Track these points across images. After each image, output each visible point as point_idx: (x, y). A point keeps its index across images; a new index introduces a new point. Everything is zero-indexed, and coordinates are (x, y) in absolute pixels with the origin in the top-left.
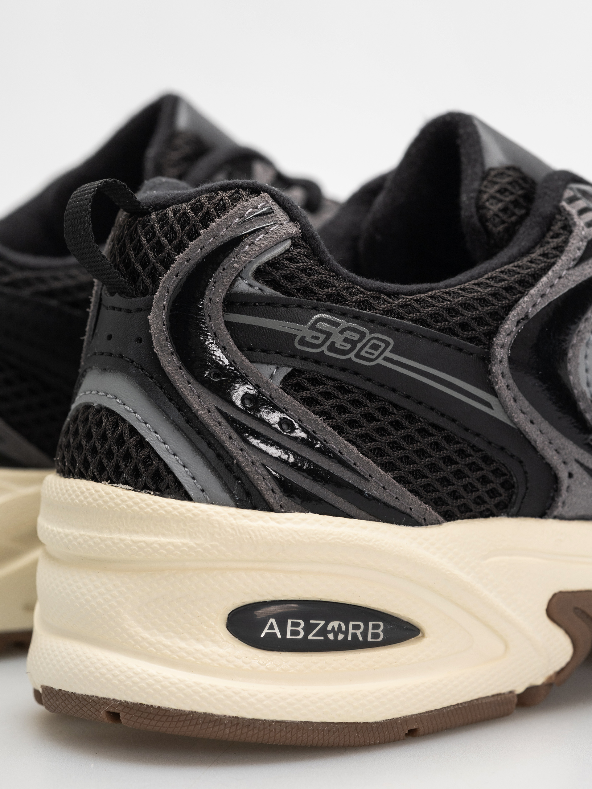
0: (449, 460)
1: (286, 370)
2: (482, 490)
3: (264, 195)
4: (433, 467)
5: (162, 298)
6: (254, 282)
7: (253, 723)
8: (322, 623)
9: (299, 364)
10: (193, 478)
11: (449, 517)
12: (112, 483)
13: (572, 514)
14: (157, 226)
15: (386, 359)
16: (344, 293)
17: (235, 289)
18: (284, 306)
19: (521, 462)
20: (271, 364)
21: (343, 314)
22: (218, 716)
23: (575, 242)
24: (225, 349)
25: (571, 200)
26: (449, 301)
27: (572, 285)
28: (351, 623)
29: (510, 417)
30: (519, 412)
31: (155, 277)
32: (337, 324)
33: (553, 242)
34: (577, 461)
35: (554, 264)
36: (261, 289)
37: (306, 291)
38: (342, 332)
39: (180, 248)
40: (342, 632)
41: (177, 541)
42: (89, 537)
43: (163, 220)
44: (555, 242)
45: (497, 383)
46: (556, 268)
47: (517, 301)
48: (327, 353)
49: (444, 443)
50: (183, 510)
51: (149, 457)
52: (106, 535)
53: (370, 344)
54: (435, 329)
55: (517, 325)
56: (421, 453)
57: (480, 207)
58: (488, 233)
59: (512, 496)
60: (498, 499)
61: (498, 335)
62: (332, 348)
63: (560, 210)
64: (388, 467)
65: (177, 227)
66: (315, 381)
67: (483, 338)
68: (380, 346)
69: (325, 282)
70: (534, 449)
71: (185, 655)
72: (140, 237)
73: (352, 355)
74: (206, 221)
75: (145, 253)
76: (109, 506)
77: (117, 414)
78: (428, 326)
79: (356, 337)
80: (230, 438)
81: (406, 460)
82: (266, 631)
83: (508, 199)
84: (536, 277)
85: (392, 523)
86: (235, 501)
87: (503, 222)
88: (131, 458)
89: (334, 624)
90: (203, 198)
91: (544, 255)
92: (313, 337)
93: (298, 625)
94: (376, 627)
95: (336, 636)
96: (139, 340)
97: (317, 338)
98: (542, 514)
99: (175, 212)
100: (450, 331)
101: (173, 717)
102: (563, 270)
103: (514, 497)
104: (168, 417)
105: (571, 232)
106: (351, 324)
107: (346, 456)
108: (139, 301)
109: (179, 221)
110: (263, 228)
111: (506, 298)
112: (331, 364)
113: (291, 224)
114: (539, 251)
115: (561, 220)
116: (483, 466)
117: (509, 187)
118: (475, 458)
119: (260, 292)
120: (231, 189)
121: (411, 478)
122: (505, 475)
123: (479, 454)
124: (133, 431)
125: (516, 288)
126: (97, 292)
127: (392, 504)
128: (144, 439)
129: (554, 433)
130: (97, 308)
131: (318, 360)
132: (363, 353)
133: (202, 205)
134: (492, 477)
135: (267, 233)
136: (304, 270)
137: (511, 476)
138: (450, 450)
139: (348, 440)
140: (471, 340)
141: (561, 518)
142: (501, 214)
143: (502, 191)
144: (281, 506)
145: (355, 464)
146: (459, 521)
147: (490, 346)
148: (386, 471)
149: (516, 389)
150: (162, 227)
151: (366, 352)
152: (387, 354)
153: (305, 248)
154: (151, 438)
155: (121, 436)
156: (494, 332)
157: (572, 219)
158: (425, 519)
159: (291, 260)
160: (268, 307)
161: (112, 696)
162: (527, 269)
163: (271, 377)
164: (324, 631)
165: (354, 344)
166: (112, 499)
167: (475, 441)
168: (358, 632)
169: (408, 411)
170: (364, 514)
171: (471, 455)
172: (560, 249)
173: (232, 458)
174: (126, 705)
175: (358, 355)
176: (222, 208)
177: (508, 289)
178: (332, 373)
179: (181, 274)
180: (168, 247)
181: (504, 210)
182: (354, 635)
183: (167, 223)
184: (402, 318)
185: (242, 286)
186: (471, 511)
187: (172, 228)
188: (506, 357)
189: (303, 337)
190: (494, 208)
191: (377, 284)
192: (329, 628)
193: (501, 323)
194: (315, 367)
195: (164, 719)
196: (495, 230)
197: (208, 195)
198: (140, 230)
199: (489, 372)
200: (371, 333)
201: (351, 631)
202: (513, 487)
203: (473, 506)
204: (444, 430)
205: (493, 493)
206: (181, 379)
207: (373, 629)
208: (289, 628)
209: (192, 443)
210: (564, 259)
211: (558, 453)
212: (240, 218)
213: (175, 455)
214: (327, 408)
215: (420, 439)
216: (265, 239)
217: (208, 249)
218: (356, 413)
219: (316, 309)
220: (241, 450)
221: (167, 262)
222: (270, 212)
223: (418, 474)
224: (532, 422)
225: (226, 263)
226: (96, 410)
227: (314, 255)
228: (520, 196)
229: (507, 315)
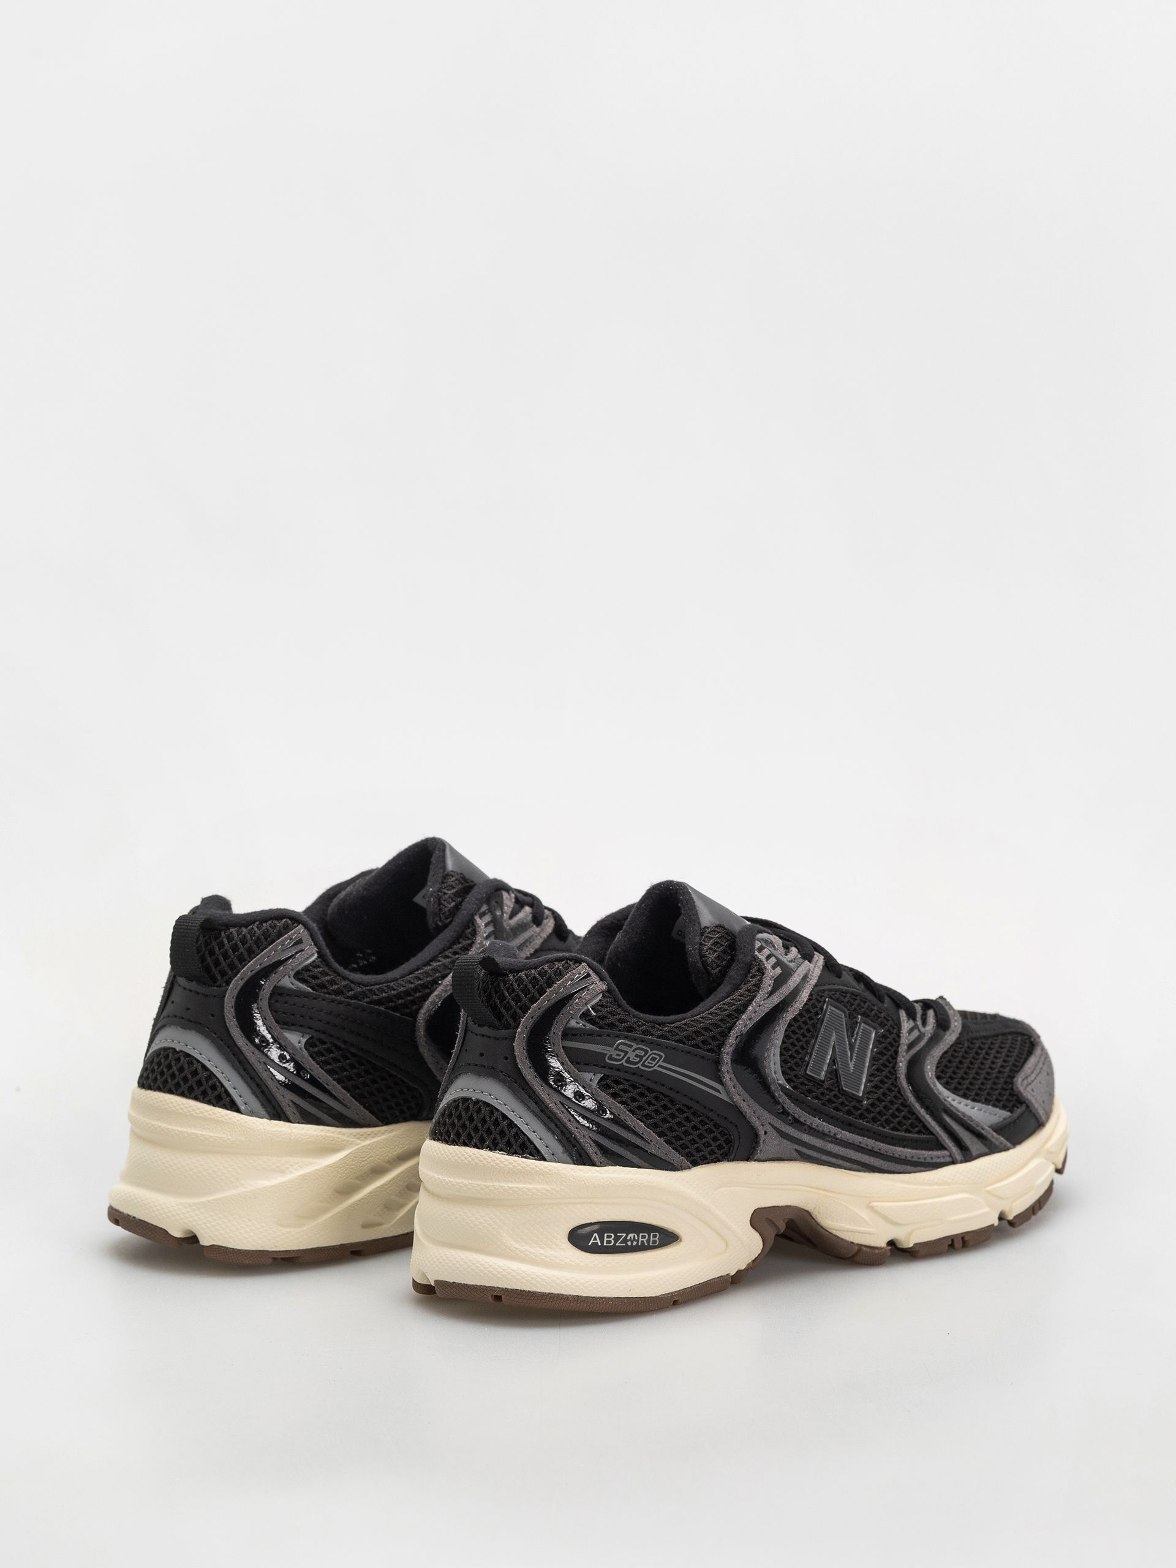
0: (695, 1128)
1: (600, 1076)
2: (714, 1145)
3: (584, 964)
4: (686, 1133)
5: (522, 1032)
6: (580, 1021)
7: (587, 1299)
8: (625, 1235)
9: (607, 1072)
10: (547, 1147)
11: (695, 1164)
12: (491, 1150)
13: (765, 1157)
14: (515, 985)
15: (660, 1066)
16: (635, 1026)
17: (568, 1025)
18: (599, 1036)
19: (736, 1126)
20: (591, 1072)
21: (635, 1040)
22: (566, 1295)
23: (767, 981)
24: (563, 1064)
25: (761, 949)
26: (695, 1026)
27: (767, 1010)
28: (641, 1234)
29: (731, 1098)
30: (737, 1094)
31: (516, 1020)
32: (631, 1046)
33: (753, 981)
34: (770, 1124)
35: (755, 997)
36: (584, 1025)
37: (612, 1026)
38: (634, 1051)
39: (533, 1000)
40: (636, 1241)
41: (539, 1186)
42: (477, 1184)
43: (520, 981)
44: (754, 981)
45: (724, 1077)
46: (757, 999)
47: (735, 1023)
48: (625, 1064)
49: (692, 1117)
50: (542, 1167)
51: (517, 1133)
52: (489, 1184)
53: (650, 1058)
54: (688, 1045)
55: (736, 1040)
56: (679, 1124)
57: (702, 956)
58: (708, 973)
59: (730, 1148)
60: (722, 1151)
61: (724, 1046)
62: (628, 1061)
63: (755, 958)
64: (661, 1134)
65: (530, 986)
66: (617, 1082)
67: (716, 1049)
68: (656, 1059)
69: (623, 1019)
70: (744, 1117)
71: (544, 1258)
72: (503, 991)
73: (639, 1065)
74: (550, 983)
75: (508, 1002)
76: (491, 1165)
77: (492, 1105)
78: (684, 1043)
79: (643, 1053)
80: (570, 1121)
81: (671, 1129)
82: (592, 1241)
83: (719, 950)
84: (745, 1006)
85: (663, 1170)
86: (573, 1160)
87: (718, 966)
88: (505, 1134)
89: (631, 1236)
90: (546, 967)
91: (748, 990)
92: (617, 1055)
93: (610, 1237)
94: (655, 1236)
95: (632, 1243)
96: (506, 1058)
97: (619, 1055)
98: (748, 1159)
99: (526, 975)
100: (697, 1046)
101: (538, 1297)
102: (761, 1001)
103: (732, 1149)
104: (529, 1108)
105: (763, 974)
106: (640, 1046)
107: (637, 1129)
108: (504, 1033)
109: (531, 982)
110: (586, 987)
111: (728, 1022)
112: (626, 1071)
113: (601, 982)
114: (745, 987)
115: (756, 965)
116: (714, 1130)
117: (719, 941)
118: (710, 1125)
119: (583, 1027)
120: (562, 961)
121: (673, 1140)
122: (727, 1134)
123: (712, 1123)
124: (505, 1117)
125: (733, 1015)
126: (463, 1021)
127: (663, 1158)
128: (513, 1122)
129: (757, 1107)
130: (464, 1032)
131: (618, 1069)
132: (646, 1063)
133: (546, 972)
134: (719, 1137)
135: (588, 990)
136: (610, 1013)
137: (730, 1135)
138: (696, 1121)
139: (637, 1119)
140: (708, 1051)
141: (759, 1160)
142: (716, 961)
143: (716, 944)
144: (601, 1163)
145: (642, 1134)
146: (701, 1166)
147: (719, 1053)
148: (660, 1137)
149: (736, 1080)
150: (519, 986)
151: (648, 1063)
152: (661, 1063)
153: (610, 998)
154: (517, 1121)
155: (497, 1120)
156: (722, 1045)
157: (764, 964)
158: (681, 1166)
159: (602, 1006)
160: (589, 1036)
161: (496, 1285)
162: (739, 1001)
163: (591, 1080)
164: (625, 1241)
165: (641, 1057)
166: (493, 1161)
167: (711, 1115)
168: (645, 1240)
169: (671, 1098)
170: (647, 1165)
171: (708, 1124)
172: (758, 986)
173: (571, 1133)
174: (506, 1290)
175: (643, 1065)
176: (560, 974)
177: (729, 1016)
178: (627, 1076)
179: (535, 1017)
180: (525, 999)
181: (718, 957)
182: (642, 1242)
183: (522, 983)
184: (669, 1040)
185: (573, 1023)
186: (707, 1159)
187: (526, 986)
188: (729, 1060)
189: (611, 1055)
190: (711, 957)
191: (652, 1017)
192: (628, 1238)
193: (726, 1039)
194: (617, 1073)
195: (532, 1298)
196: (713, 971)
197: (548, 964)
198: (502, 985)
199: (719, 1070)
200: (651, 1051)
201: (640, 1239)
202: (731, 1142)
203: (708, 1156)
204: (692, 1108)
205: (720, 1147)
206: (537, 1084)
207: (653, 1238)
208: (605, 1239)
209: (545, 1124)
210: (762, 994)
211: (759, 1119)
212: (572, 981)
213: (534, 1132)
214: (624, 1099)
215: (679, 1115)
216: (588, 994)
217: (553, 1001)
218: (642, 1101)
219: (619, 1037)
220: (577, 1128)
221: (525, 1009)
222: (588, 975)
223: (678, 1138)
224: (744, 1101)
225: (564, 1011)
226: (474, 1102)
227: (615, 1002)
228: (726, 946)
229: (729, 1032)
